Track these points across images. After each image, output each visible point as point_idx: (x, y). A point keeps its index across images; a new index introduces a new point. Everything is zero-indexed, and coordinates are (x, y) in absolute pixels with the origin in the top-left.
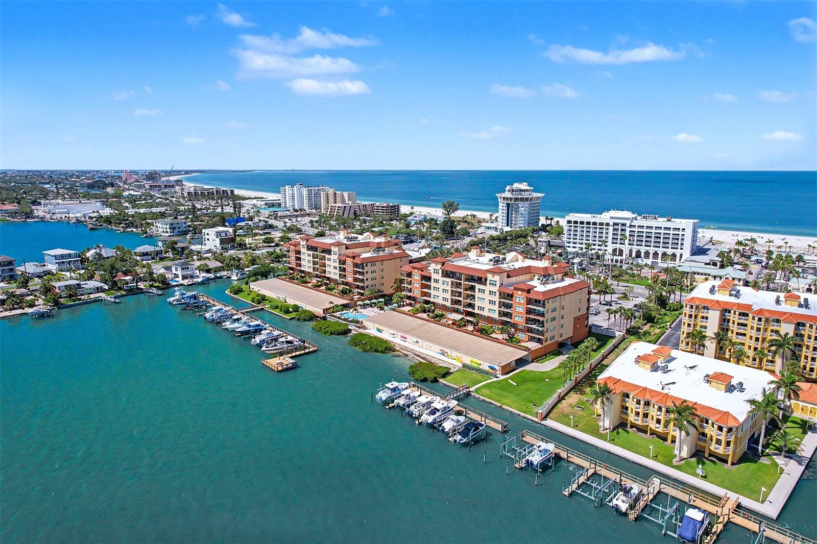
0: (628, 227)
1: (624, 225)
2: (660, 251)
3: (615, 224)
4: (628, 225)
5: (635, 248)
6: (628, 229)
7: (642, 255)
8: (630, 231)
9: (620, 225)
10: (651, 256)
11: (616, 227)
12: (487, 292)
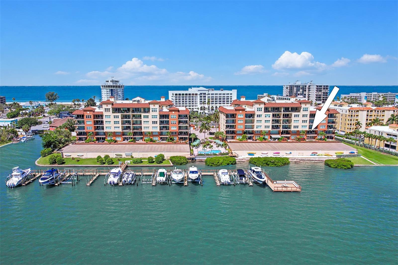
0: (207, 95)
1: (205, 94)
3: (201, 94)
4: (207, 94)
5: (211, 106)
6: (207, 96)
8: (208, 97)
9: (203, 94)
11: (201, 95)
12: (301, 116)
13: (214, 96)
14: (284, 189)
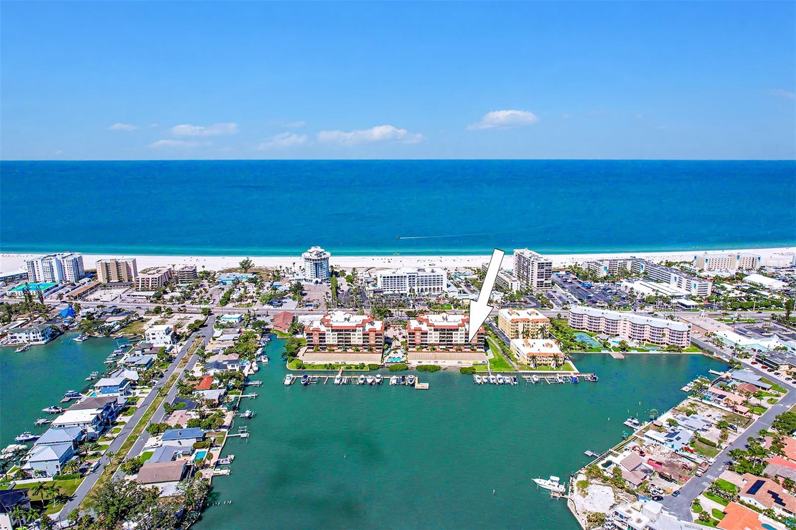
1: (414, 276)
2: (432, 287)
3: (410, 276)
4: (416, 276)
5: (420, 288)
6: (416, 278)
7: (424, 290)
9: (412, 277)
10: (428, 290)
11: (410, 278)
12: (459, 334)
13: (428, 278)
14: (423, 388)
